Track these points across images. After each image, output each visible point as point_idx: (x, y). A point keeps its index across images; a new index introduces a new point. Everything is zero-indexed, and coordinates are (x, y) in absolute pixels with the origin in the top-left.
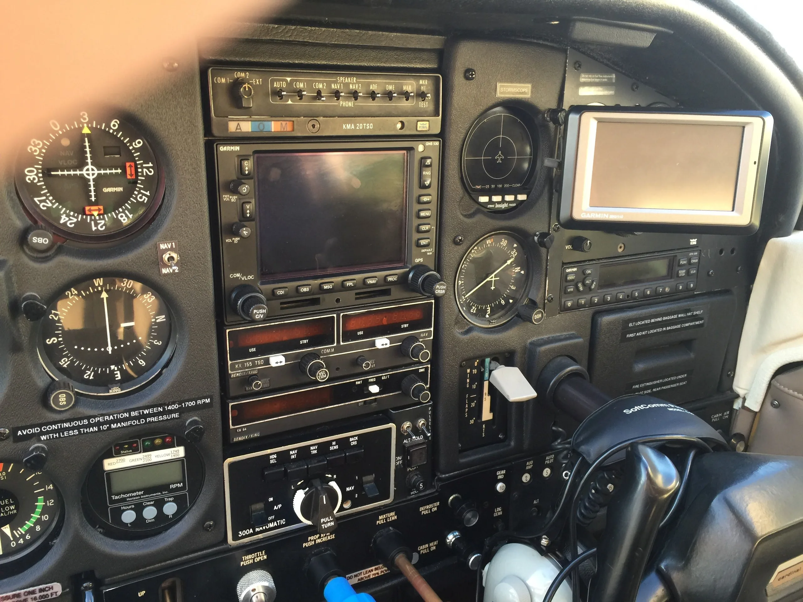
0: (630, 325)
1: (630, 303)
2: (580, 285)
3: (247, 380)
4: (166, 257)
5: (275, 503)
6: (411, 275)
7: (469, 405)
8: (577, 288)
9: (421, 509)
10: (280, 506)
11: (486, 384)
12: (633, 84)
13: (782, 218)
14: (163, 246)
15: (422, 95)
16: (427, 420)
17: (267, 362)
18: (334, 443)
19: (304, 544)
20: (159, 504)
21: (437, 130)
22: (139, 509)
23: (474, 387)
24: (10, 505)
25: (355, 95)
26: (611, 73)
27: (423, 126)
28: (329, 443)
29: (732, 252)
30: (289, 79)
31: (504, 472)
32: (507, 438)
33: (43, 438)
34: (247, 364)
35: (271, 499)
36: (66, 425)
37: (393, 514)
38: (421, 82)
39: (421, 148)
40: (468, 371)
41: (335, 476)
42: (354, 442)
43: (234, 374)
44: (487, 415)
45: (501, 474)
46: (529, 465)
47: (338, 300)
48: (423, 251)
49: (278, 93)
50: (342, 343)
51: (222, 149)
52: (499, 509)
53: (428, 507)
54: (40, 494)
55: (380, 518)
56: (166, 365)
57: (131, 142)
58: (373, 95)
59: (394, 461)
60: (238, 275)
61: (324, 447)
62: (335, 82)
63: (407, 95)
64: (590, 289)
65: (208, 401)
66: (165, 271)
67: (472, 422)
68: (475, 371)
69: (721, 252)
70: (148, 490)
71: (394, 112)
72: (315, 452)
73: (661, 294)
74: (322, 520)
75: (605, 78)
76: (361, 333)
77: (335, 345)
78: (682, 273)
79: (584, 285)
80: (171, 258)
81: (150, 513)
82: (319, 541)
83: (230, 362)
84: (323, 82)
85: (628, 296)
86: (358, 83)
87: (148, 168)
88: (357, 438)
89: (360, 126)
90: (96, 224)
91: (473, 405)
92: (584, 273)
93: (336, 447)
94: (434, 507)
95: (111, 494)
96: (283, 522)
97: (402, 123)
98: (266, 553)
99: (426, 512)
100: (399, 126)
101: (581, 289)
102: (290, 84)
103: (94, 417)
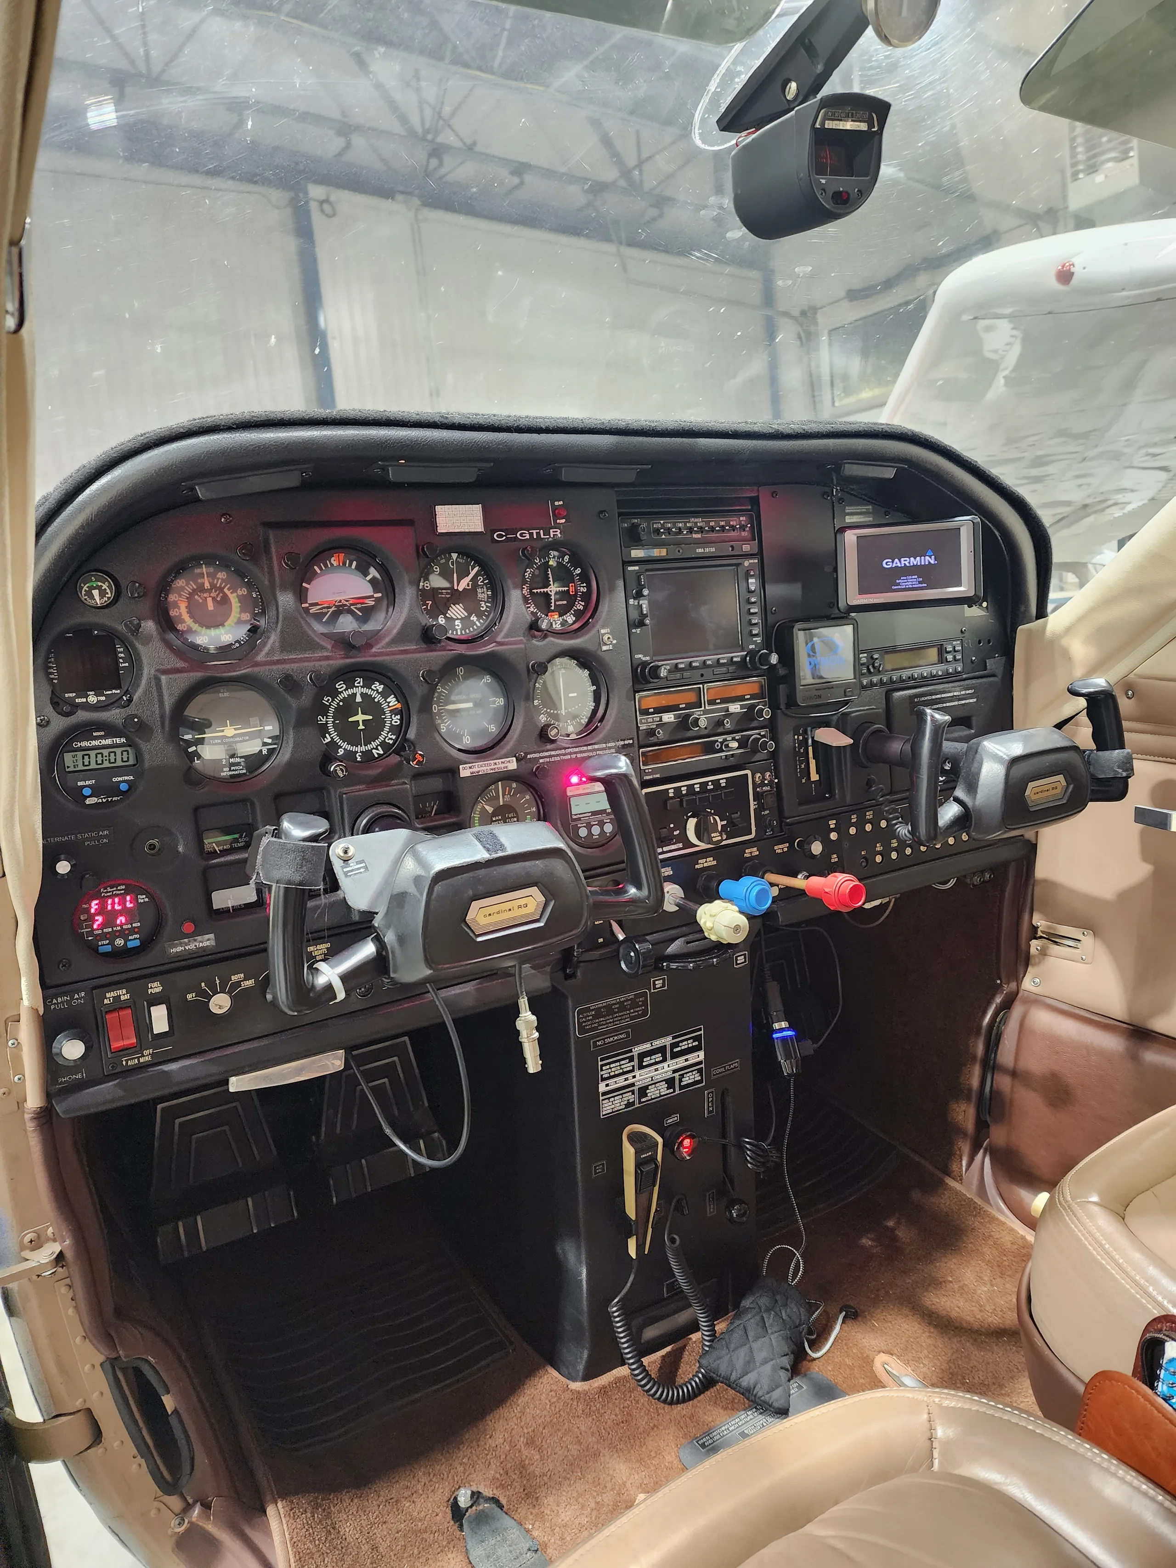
0: (916, 700)
1: (912, 683)
2: (871, 667)
3: (651, 733)
4: (605, 638)
5: (675, 829)
6: (748, 658)
7: (800, 766)
8: (868, 669)
9: (776, 848)
10: (678, 832)
11: (810, 749)
12: (885, 512)
13: (1023, 608)
14: (603, 631)
15: (743, 528)
16: (771, 773)
17: (661, 720)
18: (710, 783)
19: (696, 866)
20: (601, 824)
21: (756, 551)
22: (589, 826)
23: (802, 751)
24: (514, 817)
25: (701, 530)
26: (867, 505)
27: (746, 548)
28: (707, 783)
29: (989, 642)
30: (662, 522)
31: (834, 822)
32: (832, 794)
33: (541, 761)
34: (649, 720)
35: (672, 826)
36: (553, 753)
37: (755, 849)
38: (741, 519)
39: (746, 563)
40: (796, 737)
41: (713, 811)
42: (723, 783)
43: (643, 727)
44: (814, 777)
45: (832, 823)
46: (854, 818)
47: (702, 675)
48: (754, 639)
49: (657, 531)
50: (707, 708)
51: (630, 568)
52: (835, 856)
53: (780, 846)
54: (528, 814)
55: (747, 851)
56: (601, 720)
57: (575, 570)
58: (712, 529)
59: (753, 805)
60: (640, 656)
61: (704, 785)
62: (689, 522)
63: (733, 528)
64: (879, 671)
65: (631, 742)
66: (604, 648)
67: (804, 781)
68: (801, 738)
69: (980, 643)
70: (594, 813)
71: (727, 540)
72: (698, 789)
73: (935, 676)
74: (712, 835)
75: (864, 508)
76: (718, 701)
77: (703, 708)
78: (950, 657)
79: (874, 667)
80: (609, 638)
81: (596, 830)
82: (706, 865)
83: (639, 718)
84: (682, 522)
85: (909, 678)
86: (703, 521)
87: (583, 587)
88: (725, 780)
89: (707, 550)
90: (556, 624)
91: (803, 766)
92: (872, 658)
93: (712, 787)
94: (785, 847)
95: (571, 815)
96: (680, 845)
97: (732, 547)
98: (672, 869)
99: (779, 851)
100: (731, 549)
101: (872, 670)
102: (663, 525)
103: (569, 748)
